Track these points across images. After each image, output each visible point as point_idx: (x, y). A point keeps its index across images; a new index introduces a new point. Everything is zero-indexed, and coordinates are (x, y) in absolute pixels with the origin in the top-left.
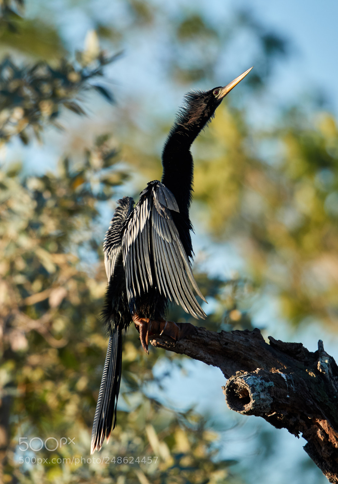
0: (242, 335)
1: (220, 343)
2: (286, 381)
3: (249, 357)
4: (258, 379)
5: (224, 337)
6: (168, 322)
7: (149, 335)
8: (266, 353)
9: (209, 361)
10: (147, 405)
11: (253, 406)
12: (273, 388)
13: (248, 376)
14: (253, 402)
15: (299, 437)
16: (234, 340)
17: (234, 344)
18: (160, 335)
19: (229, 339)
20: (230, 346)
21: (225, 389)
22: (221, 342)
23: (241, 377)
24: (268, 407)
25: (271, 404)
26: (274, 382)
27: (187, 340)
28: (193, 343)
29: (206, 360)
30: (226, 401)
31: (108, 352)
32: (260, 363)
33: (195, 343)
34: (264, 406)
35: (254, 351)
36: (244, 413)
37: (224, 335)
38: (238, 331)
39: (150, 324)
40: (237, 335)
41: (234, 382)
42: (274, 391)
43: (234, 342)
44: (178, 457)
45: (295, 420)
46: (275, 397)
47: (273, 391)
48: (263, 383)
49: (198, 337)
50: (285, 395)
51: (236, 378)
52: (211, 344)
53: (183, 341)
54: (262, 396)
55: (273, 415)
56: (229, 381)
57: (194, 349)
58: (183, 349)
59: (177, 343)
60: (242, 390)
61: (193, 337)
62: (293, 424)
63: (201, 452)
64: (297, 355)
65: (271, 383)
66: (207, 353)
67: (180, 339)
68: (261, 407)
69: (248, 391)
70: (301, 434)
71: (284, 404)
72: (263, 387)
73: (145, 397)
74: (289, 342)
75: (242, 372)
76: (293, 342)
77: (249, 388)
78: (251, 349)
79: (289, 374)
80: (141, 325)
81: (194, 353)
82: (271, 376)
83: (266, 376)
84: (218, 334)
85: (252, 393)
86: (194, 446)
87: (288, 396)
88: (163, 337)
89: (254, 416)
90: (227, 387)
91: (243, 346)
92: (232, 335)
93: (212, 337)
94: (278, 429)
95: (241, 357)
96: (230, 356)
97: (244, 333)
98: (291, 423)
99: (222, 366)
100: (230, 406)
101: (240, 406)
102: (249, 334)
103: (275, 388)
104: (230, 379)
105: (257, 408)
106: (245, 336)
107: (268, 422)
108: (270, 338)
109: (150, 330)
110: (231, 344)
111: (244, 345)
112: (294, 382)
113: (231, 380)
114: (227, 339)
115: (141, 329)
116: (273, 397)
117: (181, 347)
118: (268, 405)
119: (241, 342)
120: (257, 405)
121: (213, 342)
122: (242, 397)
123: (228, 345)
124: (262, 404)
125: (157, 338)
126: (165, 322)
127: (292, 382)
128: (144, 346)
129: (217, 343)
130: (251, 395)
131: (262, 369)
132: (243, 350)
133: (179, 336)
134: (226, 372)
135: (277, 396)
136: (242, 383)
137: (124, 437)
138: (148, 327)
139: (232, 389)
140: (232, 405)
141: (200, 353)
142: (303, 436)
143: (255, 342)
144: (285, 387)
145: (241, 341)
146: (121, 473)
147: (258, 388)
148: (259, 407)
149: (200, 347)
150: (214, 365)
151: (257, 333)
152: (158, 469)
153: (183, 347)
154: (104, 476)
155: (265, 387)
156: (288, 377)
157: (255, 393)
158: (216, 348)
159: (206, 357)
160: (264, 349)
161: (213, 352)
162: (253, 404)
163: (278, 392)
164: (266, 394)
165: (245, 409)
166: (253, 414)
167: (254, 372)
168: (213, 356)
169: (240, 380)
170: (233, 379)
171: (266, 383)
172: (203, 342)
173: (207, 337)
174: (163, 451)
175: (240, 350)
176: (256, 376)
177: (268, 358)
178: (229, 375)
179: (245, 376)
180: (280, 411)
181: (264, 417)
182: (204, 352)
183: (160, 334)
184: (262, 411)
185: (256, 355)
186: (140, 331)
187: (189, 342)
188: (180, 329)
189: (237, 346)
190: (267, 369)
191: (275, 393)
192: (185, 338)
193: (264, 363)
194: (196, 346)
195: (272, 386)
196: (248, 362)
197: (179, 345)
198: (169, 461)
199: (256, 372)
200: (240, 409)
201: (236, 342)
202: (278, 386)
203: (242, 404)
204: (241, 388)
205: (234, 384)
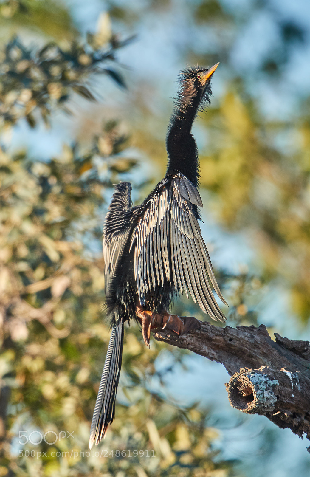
0: (248, 331)
1: (224, 339)
2: (291, 379)
3: (254, 354)
4: (262, 377)
5: (229, 332)
6: (172, 315)
7: (152, 328)
8: (271, 351)
9: (213, 356)
10: (148, 399)
11: (257, 404)
12: (278, 387)
13: (252, 373)
14: (257, 400)
15: (302, 438)
16: (239, 336)
17: (239, 341)
18: (163, 329)
19: (234, 335)
20: (234, 342)
21: (228, 386)
22: (227, 338)
23: (245, 374)
24: (271, 406)
25: (275, 403)
26: (278, 380)
27: (191, 335)
28: (197, 338)
29: (209, 356)
30: (229, 399)
31: (110, 344)
32: (265, 360)
33: (198, 338)
34: (267, 405)
35: (259, 348)
36: (247, 412)
37: (229, 330)
38: (243, 327)
39: (154, 317)
40: (242, 331)
41: (237, 380)
42: (279, 389)
43: (239, 338)
44: (179, 454)
45: (299, 420)
46: (280, 396)
47: (277, 390)
48: (267, 381)
49: (202, 332)
50: (290, 394)
51: (239, 376)
52: (215, 340)
53: (187, 335)
54: (266, 395)
55: (277, 415)
56: (232, 378)
57: (197, 344)
58: (186, 344)
59: (180, 337)
60: (245, 388)
61: (197, 331)
62: (297, 424)
63: (202, 450)
64: (304, 354)
65: (276, 382)
66: (211, 348)
67: (184, 333)
68: (265, 406)
69: (251, 389)
70: (305, 435)
71: (288, 403)
72: (267, 386)
73: (147, 392)
74: (295, 340)
75: (246, 370)
76: (300, 340)
77: (253, 386)
78: (256, 346)
79: (295, 373)
80: (144, 318)
81: (197, 348)
82: (276, 374)
83: (271, 374)
84: (222, 330)
85: (256, 391)
86: (194, 445)
87: (293, 396)
88: (166, 331)
89: (257, 414)
90: (230, 384)
91: (248, 343)
92: (237, 330)
93: (216, 332)
94: (282, 429)
95: (245, 354)
96: (235, 353)
97: (249, 329)
98: (295, 423)
99: (226, 362)
100: (232, 404)
101: (243, 404)
102: (255, 330)
103: (280, 387)
104: (233, 376)
105: (261, 407)
106: (250, 332)
107: (271, 422)
108: (275, 334)
109: (153, 323)
110: (235, 340)
111: (249, 341)
112: (300, 381)
113: (235, 377)
114: (232, 335)
115: (143, 322)
116: (277, 396)
117: (185, 341)
118: (272, 403)
119: (246, 339)
120: (261, 404)
121: (217, 338)
122: (245, 395)
123: (233, 341)
124: (266, 403)
125: (160, 332)
126: (168, 315)
127: (297, 381)
128: (146, 340)
129: (221, 338)
130: (255, 393)
131: (267, 367)
132: (248, 346)
133: (182, 331)
134: (229, 369)
135: (281, 395)
136: (246, 380)
137: (125, 432)
138: (151, 320)
139: (235, 387)
140: (235, 403)
141: (204, 348)
142: (307, 437)
143: (260, 339)
144: (290, 386)
145: (246, 337)
146: (120, 469)
147: (262, 386)
148: (263, 405)
149: (204, 343)
150: (218, 361)
151: (263, 330)
152: (159, 466)
153: (187, 341)
154: (102, 471)
155: (269, 386)
156: (294, 375)
157: (259, 392)
158: (221, 344)
159: (210, 353)
160: (270, 346)
161: (217, 348)
162: (257, 402)
163: (283, 391)
164: (271, 392)
165: (248, 407)
166: (257, 413)
167: (258, 369)
168: (216, 352)
169: (244, 378)
170: (236, 376)
171: (271, 381)
172: (207, 337)
173: (212, 332)
174: (164, 447)
175: (245, 346)
176: (261, 374)
177: (273, 356)
178: (232, 372)
179: (249, 373)
180: (284, 411)
181: (268, 415)
182: (208, 347)
183: (163, 327)
184: (265, 410)
185: (261, 352)
186: (142, 324)
187: (193, 336)
188: (183, 323)
189: (241, 342)
190: (273, 367)
191: (279, 391)
192: (189, 332)
193: (269, 360)
194: (199, 341)
195: (276, 385)
196: (253, 359)
197: (182, 339)
198: (171, 459)
199: (261, 369)
200: (243, 407)
201: (241, 338)
202: (283, 385)
203: (245, 402)
204: (244, 386)
205: (238, 381)
